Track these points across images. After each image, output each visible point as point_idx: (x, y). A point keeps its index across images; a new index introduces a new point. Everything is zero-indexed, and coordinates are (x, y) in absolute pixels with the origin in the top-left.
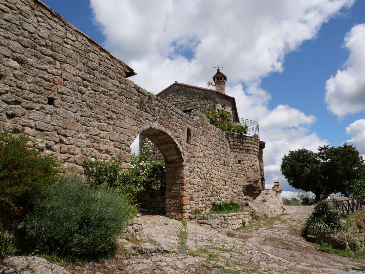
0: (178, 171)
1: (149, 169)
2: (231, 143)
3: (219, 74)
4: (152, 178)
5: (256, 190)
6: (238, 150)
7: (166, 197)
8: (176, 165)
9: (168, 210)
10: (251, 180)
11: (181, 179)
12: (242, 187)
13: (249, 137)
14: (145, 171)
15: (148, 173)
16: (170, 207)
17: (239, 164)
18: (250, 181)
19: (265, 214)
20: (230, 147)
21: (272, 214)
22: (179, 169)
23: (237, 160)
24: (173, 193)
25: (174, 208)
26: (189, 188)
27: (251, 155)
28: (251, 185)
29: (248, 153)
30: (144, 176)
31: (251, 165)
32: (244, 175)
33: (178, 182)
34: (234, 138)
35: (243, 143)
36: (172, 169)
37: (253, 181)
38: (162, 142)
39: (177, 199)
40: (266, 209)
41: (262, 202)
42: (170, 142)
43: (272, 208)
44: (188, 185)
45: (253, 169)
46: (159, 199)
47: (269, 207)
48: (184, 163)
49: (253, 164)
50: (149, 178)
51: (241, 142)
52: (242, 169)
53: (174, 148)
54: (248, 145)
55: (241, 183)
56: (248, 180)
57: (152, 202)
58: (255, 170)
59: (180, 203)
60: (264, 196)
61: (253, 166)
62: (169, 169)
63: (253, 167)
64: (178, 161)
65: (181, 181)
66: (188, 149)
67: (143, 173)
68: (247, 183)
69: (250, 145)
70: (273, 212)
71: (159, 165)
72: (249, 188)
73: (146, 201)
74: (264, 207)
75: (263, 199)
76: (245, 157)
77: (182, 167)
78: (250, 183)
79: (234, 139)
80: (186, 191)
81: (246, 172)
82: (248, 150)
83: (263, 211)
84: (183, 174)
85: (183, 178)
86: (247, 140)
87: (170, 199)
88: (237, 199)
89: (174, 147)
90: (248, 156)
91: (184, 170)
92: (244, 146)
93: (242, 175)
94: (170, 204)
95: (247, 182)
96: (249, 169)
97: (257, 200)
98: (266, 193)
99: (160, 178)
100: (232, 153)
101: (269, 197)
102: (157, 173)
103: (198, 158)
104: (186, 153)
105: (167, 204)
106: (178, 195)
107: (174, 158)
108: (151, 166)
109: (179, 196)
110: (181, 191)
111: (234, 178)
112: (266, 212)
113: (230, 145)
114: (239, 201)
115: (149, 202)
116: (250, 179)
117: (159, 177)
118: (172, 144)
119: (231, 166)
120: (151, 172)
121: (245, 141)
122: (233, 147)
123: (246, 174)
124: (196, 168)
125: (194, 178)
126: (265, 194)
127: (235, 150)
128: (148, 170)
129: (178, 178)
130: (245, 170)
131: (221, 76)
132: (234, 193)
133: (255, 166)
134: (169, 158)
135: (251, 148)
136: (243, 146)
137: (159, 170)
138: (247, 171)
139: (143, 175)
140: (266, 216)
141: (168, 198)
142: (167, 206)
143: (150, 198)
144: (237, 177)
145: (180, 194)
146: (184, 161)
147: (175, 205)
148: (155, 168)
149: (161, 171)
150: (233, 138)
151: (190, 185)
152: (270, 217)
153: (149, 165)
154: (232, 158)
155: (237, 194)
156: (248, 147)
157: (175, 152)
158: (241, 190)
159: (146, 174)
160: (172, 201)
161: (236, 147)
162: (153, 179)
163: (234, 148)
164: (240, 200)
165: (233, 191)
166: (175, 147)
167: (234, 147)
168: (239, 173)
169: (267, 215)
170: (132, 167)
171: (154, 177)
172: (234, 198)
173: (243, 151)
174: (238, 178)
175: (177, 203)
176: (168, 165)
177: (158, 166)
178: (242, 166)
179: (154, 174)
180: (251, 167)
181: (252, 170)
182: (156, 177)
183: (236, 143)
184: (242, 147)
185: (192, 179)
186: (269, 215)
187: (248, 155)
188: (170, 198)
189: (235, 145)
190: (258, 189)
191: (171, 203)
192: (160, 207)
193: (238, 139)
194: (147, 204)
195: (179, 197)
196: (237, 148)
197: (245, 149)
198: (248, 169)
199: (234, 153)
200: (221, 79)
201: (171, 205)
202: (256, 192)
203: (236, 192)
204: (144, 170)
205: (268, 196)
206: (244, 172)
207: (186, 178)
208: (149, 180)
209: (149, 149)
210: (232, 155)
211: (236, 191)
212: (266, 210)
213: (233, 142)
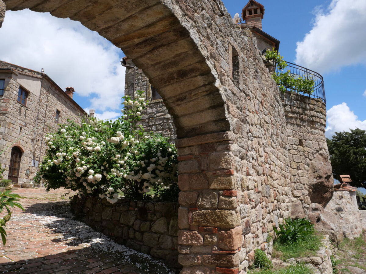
0: (213, 155)
1: (136, 151)
2: (288, 108)
3: (252, 5)
4: (143, 173)
5: (327, 191)
6: (298, 122)
7: (181, 226)
8: (209, 139)
9: (188, 263)
10: (321, 175)
11: (224, 179)
12: (307, 187)
13: (314, 99)
14: (126, 158)
15: (133, 162)
16: (191, 253)
17: (299, 146)
18: (320, 177)
19: (344, 233)
20: (286, 116)
21: (353, 232)
22: (215, 150)
23: (296, 140)
24: (200, 215)
25: (204, 260)
26: (242, 203)
27: (317, 131)
28: (322, 182)
29: (312, 128)
30: (125, 169)
31: (318, 149)
32: (308, 165)
33: (214, 186)
34: (292, 99)
35: (305, 109)
36: (196, 151)
37: (325, 176)
38: (170, 70)
39: (212, 234)
40: (344, 225)
41: (336, 212)
42: (193, 70)
43: (352, 223)
44: (240, 193)
45: (321, 155)
46: (159, 225)
47: (348, 220)
48: (230, 134)
49: (321, 147)
50: (136, 173)
51: (302, 108)
52: (304, 155)
53: (204, 89)
54: (313, 113)
55: (305, 180)
56: (316, 174)
57: (142, 233)
58: (324, 156)
59: (222, 246)
60: (339, 201)
61: (321, 149)
62: (186, 151)
63: (321, 152)
64: (213, 127)
65: (222, 183)
66: (236, 98)
67: (122, 162)
68: (315, 180)
69: (316, 114)
70: (354, 228)
71: (160, 145)
72: (318, 189)
73: (129, 227)
74: (341, 221)
75: (337, 206)
76: (308, 135)
77: (226, 143)
78: (320, 180)
79: (291, 102)
80: (238, 209)
81: (311, 160)
82: (313, 122)
83: (340, 228)
84: (229, 164)
85: (230, 174)
86: (310, 105)
87: (191, 231)
88: (301, 209)
89: (204, 85)
90: (312, 133)
91: (231, 153)
92: (307, 115)
93: (306, 166)
94: (191, 246)
95: (315, 178)
96: (315, 156)
97: (328, 209)
98: (340, 196)
99: (163, 174)
100: (289, 125)
101: (345, 202)
102: (154, 163)
103: (252, 125)
104: (233, 109)
105: (183, 246)
106: (214, 221)
107: (203, 121)
108: (141, 145)
109: (218, 224)
110: (224, 212)
111: (294, 171)
112: (345, 230)
113: (285, 111)
114: (305, 212)
115: (135, 231)
116: (321, 173)
117: (161, 171)
118: (199, 78)
119: (289, 150)
120: (141, 159)
121: (308, 106)
122: (290, 115)
123: (312, 164)
124: (250, 149)
125: (248, 174)
126: (338, 197)
127: (293, 121)
128: (134, 155)
129: (216, 176)
130: (310, 157)
131: (255, 7)
132: (295, 199)
133: (323, 150)
134: (187, 122)
135: (318, 120)
136: (305, 115)
137: (159, 154)
138: (312, 158)
139: (122, 166)
140: (345, 237)
141: (186, 229)
142: (184, 251)
143: (138, 222)
144: (298, 168)
145: (222, 218)
146: (231, 128)
147: (209, 251)
148: (150, 150)
149: (163, 156)
150: (290, 100)
151: (243, 191)
152: (351, 238)
153: (136, 145)
154: (289, 136)
155: (301, 200)
156: (312, 116)
157: (205, 102)
158: (306, 192)
159: (129, 164)
160: (197, 239)
161: (295, 115)
162: (147, 176)
163: (292, 118)
164: (307, 210)
165: (293, 194)
166: (208, 87)
167: (292, 115)
168: (301, 162)
169: (347, 234)
170: (95, 148)
171: (147, 171)
172: (297, 208)
173: (304, 124)
174: (300, 171)
175: (212, 244)
176: (185, 139)
177: (157, 146)
178: (305, 149)
179: (148, 165)
180: (318, 151)
181: (319, 156)
182: (153, 172)
183: (295, 109)
184: (304, 117)
185: (245, 177)
186: (349, 234)
187: (313, 130)
188: (190, 229)
189: (293, 113)
190: (330, 190)
191: (195, 242)
192: (162, 247)
193: (298, 102)
194: (131, 235)
195: (220, 229)
196: (296, 118)
197: (308, 121)
198: (313, 154)
199: (292, 127)
200: (256, 12)
201: (196, 250)
202: (328, 195)
203: (299, 197)
204: (125, 155)
205: (344, 200)
206: (308, 160)
207: (235, 173)
208: (136, 178)
209: (138, 111)
210: (289, 129)
211: (299, 195)
212: (344, 227)
213: (291, 106)
